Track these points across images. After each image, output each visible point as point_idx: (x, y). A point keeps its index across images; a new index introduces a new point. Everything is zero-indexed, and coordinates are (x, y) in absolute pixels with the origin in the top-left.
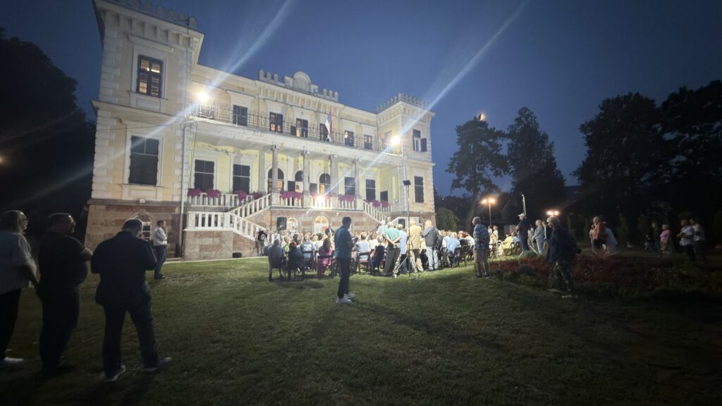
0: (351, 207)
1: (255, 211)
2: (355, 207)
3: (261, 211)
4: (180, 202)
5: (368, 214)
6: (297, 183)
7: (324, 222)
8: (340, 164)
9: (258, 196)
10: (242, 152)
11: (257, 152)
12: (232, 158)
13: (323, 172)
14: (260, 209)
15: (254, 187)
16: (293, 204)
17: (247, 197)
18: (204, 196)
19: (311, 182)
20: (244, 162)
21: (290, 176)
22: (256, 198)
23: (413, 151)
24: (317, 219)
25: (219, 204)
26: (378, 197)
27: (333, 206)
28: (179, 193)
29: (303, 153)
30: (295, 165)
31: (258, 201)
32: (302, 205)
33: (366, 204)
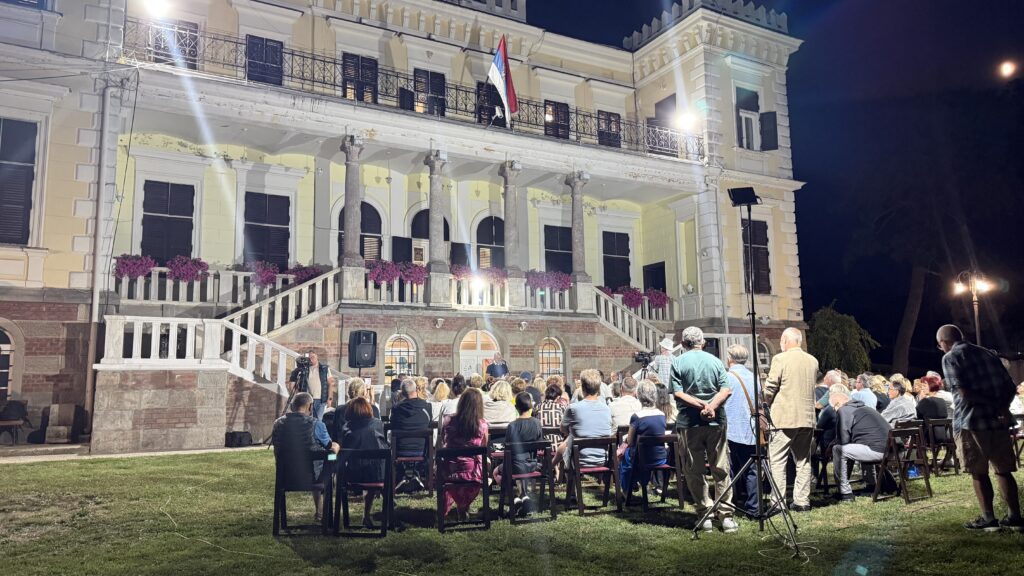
0: (562, 306)
1: (298, 316)
2: (573, 304)
3: (315, 315)
4: (92, 292)
5: (610, 325)
6: (416, 243)
7: (485, 347)
8: (533, 192)
9: (306, 274)
10: (269, 158)
11: (308, 160)
12: (243, 177)
13: (486, 214)
14: (312, 309)
15: (300, 252)
16: (402, 298)
17: (279, 278)
18: (162, 276)
19: (454, 238)
20: (272, 187)
21: (396, 224)
22: (300, 281)
23: (736, 149)
24: (468, 338)
25: (203, 298)
26: (637, 280)
27: (511, 302)
28: (89, 267)
29: (429, 160)
30: (410, 193)
31: (305, 288)
32: (427, 299)
33: (604, 296)
